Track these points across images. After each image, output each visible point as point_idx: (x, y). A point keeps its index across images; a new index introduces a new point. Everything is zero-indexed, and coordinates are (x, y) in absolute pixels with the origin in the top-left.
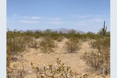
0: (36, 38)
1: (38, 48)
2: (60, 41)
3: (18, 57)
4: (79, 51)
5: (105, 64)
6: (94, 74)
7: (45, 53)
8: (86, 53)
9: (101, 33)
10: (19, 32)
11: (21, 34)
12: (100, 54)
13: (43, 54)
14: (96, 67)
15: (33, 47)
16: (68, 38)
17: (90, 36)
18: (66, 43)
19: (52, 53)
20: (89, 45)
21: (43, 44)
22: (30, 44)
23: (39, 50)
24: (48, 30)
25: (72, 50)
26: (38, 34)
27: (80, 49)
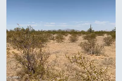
0: (53, 34)
1: (55, 40)
2: (66, 36)
3: (44, 45)
4: (77, 41)
5: (92, 49)
6: (86, 54)
7: (58, 42)
8: (81, 43)
9: (89, 31)
10: (44, 31)
11: (45, 32)
12: (89, 43)
13: (58, 43)
14: (87, 50)
15: (52, 39)
16: (70, 34)
17: (83, 33)
18: (70, 37)
19: (62, 43)
20: (83, 38)
21: (57, 38)
22: (51, 38)
23: (55, 41)
24: (60, 30)
25: (73, 40)
26: (54, 32)
27: (77, 40)
